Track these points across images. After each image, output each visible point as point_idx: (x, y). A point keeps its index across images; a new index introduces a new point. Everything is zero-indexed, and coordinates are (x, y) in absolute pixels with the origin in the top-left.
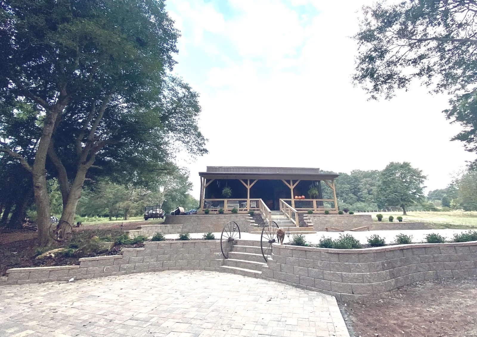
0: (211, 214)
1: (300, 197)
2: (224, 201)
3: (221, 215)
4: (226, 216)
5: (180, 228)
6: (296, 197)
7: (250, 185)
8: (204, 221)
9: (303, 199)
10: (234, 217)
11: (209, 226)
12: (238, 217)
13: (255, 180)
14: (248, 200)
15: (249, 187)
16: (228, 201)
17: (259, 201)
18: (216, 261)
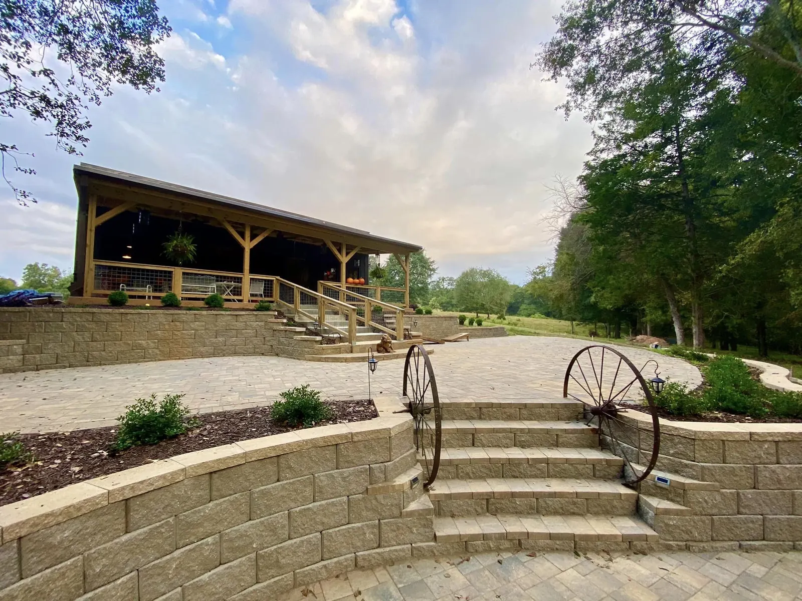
1: (357, 281)
2: (171, 272)
5: (16, 354)
6: (351, 280)
8: (122, 329)
9: (362, 284)
11: (143, 342)
13: (264, 230)
14: (247, 276)
15: (248, 245)
16: (184, 274)
17: (272, 281)
18: (411, 514)
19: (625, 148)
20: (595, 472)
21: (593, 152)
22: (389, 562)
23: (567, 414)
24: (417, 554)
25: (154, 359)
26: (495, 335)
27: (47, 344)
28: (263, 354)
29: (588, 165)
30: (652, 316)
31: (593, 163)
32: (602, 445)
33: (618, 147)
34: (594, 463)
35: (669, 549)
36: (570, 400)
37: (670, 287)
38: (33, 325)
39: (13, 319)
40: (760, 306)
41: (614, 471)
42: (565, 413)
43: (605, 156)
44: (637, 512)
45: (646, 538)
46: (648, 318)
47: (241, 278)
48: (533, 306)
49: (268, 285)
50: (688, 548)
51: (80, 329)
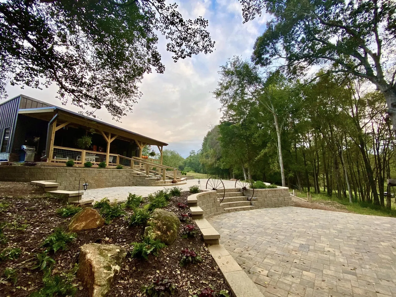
0: (93, 168)
2: (81, 152)
3: (103, 169)
4: (108, 170)
6: (143, 156)
7: (111, 138)
9: (147, 158)
10: (117, 172)
11: (91, 181)
12: (120, 172)
13: (115, 135)
14: (108, 154)
15: (110, 141)
16: (86, 153)
17: (116, 156)
18: (221, 206)
19: (231, 118)
20: (244, 199)
21: (222, 118)
22: (219, 214)
23: (237, 191)
24: (222, 213)
25: (94, 188)
26: (191, 179)
27: (62, 182)
28: (129, 186)
29: (220, 121)
30: (235, 172)
31: (222, 121)
32: (244, 195)
33: (229, 118)
34: (243, 198)
35: (256, 208)
36: (236, 188)
37: (243, 162)
38: (58, 174)
39: (51, 172)
40: (264, 169)
41: (246, 199)
42: (236, 190)
43: (225, 120)
44: (251, 204)
45: (253, 207)
46: (234, 172)
47: (106, 155)
48: (189, 167)
49: (115, 158)
50: (259, 208)
51: (72, 176)
